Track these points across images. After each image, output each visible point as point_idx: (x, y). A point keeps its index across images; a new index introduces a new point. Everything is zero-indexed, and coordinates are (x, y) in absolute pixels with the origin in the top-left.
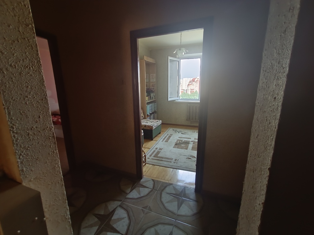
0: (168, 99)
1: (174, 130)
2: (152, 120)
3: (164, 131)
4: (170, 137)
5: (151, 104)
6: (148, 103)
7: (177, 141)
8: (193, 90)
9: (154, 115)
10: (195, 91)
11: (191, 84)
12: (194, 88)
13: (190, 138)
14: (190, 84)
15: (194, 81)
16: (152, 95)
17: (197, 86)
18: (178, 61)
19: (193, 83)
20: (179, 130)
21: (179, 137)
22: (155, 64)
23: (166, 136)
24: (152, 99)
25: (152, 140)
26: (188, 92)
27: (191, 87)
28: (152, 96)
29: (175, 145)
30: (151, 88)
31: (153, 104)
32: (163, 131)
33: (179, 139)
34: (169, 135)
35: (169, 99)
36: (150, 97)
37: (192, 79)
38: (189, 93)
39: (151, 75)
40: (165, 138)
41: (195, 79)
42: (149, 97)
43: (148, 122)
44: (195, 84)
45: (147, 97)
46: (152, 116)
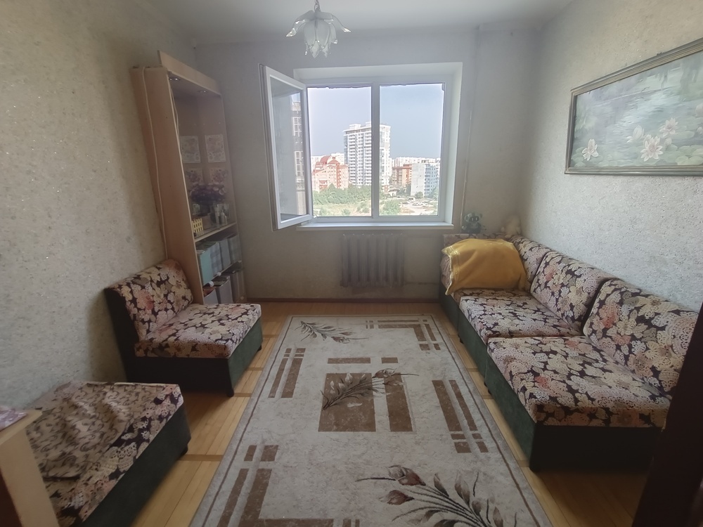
0: (275, 223)
1: (305, 325)
2: (223, 310)
3: (273, 333)
4: (297, 363)
5: (217, 244)
6: (203, 244)
7: (327, 386)
8: (326, 184)
9: (231, 279)
10: (328, 185)
11: (319, 169)
12: (328, 179)
13: (368, 360)
14: (317, 169)
15: (326, 163)
16: (218, 208)
17: (332, 173)
18: (301, 92)
19: (325, 167)
20: (322, 322)
21: (331, 361)
22: (219, 96)
23: (284, 362)
24: (221, 223)
25: (230, 393)
27: (321, 176)
28: (217, 214)
29: (324, 408)
30: (214, 186)
31: (225, 242)
32: (270, 336)
33: (333, 369)
34: (292, 354)
35: (282, 224)
36: (213, 217)
37: (320, 158)
38: (316, 190)
39: (207, 138)
40: (281, 370)
41: (327, 158)
42: (208, 217)
43: (209, 319)
44: (328, 169)
45: (200, 221)
46: (225, 286)
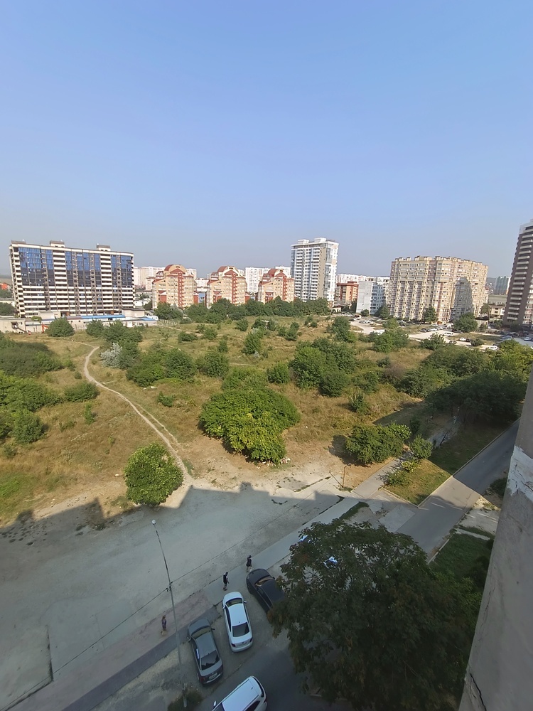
8: (272, 296)
10: (275, 297)
11: (266, 281)
12: (274, 291)
15: (273, 276)
17: (279, 286)
26: (259, 298)
27: (267, 288)
37: (268, 270)
38: (262, 301)
41: (274, 270)
44: (276, 282)
